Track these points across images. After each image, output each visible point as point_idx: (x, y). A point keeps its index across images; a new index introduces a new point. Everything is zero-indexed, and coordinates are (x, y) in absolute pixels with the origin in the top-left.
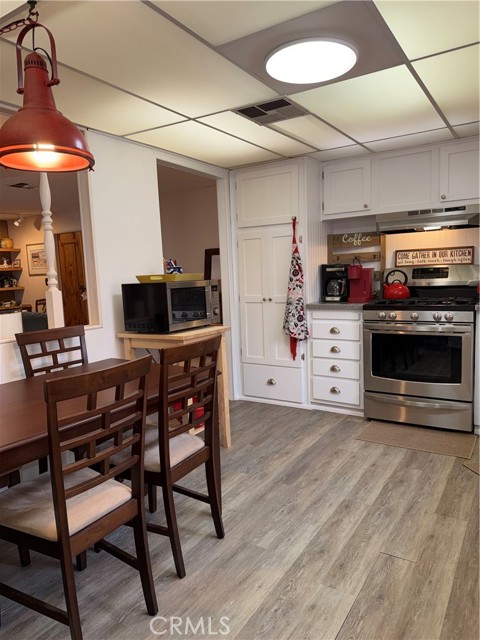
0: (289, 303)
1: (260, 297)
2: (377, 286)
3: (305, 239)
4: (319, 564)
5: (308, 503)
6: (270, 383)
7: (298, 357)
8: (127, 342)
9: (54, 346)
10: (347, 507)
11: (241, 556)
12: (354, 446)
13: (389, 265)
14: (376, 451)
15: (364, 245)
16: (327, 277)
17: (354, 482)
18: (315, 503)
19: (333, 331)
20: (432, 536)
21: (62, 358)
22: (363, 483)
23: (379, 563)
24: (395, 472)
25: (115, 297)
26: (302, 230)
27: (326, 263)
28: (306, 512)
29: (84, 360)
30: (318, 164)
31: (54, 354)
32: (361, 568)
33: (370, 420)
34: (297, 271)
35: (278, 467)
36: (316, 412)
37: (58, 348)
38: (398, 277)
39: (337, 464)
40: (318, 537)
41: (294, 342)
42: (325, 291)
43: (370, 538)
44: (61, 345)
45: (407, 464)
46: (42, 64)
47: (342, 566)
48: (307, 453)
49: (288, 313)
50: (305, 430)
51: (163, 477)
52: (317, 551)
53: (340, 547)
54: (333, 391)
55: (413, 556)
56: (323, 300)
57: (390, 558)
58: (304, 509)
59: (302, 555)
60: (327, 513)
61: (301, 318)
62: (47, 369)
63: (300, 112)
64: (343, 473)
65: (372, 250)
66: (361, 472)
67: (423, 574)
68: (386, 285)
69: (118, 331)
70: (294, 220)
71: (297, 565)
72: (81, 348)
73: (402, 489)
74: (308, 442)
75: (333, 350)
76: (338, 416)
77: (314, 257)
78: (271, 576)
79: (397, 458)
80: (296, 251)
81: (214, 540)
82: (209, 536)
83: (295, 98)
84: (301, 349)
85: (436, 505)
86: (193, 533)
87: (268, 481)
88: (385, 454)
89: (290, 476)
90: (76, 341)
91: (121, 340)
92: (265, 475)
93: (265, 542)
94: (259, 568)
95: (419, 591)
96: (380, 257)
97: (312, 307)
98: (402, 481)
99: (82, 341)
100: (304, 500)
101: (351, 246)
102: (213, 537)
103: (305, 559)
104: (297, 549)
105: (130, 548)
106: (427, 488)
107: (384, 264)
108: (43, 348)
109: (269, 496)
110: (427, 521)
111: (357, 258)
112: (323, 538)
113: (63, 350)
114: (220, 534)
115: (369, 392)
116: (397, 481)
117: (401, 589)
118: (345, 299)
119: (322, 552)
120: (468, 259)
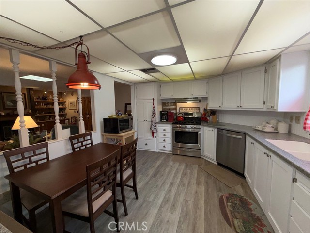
0: (152, 122)
1: (143, 120)
2: (175, 117)
3: (156, 104)
4: (167, 205)
5: (161, 184)
6: (146, 144)
7: (154, 137)
8: (104, 136)
9: (82, 139)
10: (172, 184)
11: (144, 206)
12: (171, 163)
13: (178, 111)
14: (177, 164)
15: (171, 106)
16: (162, 114)
17: (173, 175)
18: (163, 184)
19: (164, 130)
20: (196, 192)
21: (84, 143)
22: (175, 176)
23: (184, 203)
24: (183, 171)
25: (101, 122)
26: (156, 101)
27: (161, 110)
28: (161, 187)
29: (91, 143)
30: (159, 83)
31: (82, 142)
32: (179, 205)
33: (174, 154)
34: (154, 113)
35: (151, 172)
36: (159, 152)
37: (83, 140)
38: (180, 115)
39: (167, 170)
40: (165, 196)
41: (153, 133)
42: (161, 118)
43: (180, 194)
44: (84, 139)
45: (186, 168)
46: (84, 57)
47: (174, 205)
48: (159, 166)
49: (151, 125)
50: (157, 159)
51: (121, 184)
52: (166, 201)
53: (172, 199)
54: (164, 146)
55: (192, 200)
56: (161, 121)
57: (187, 201)
58: (160, 186)
59: (162, 203)
60: (167, 186)
61: (155, 126)
62: (80, 147)
63: (158, 71)
64: (169, 172)
65: (173, 107)
66: (174, 172)
67: (196, 205)
68: (177, 117)
69: (102, 133)
70: (153, 99)
71: (161, 207)
72: (91, 139)
73: (186, 177)
74: (159, 163)
75: (164, 135)
76: (165, 153)
77: (159, 109)
78: (154, 211)
79: (183, 167)
80: (154, 107)
81: (135, 200)
82: (134, 198)
83: (157, 68)
84: (155, 135)
85: (195, 181)
86: (129, 198)
87: (149, 177)
88: (179, 166)
89: (155, 175)
90: (89, 137)
91: (103, 135)
92: (147, 175)
93: (150, 200)
94: (150, 209)
95: (196, 212)
96: (175, 109)
97: (158, 123)
98: (185, 174)
99: (91, 137)
100: (160, 183)
101: (168, 106)
102: (134, 199)
103: (163, 204)
104: (160, 201)
105: (111, 210)
106: (192, 176)
107: (176, 111)
108: (78, 140)
109: (149, 183)
110: (194, 187)
111: (170, 109)
112: (167, 196)
113: (85, 140)
114: (137, 198)
115: (174, 147)
116: (184, 174)
117: (191, 211)
118: (167, 121)
119: (167, 201)
120: (198, 111)
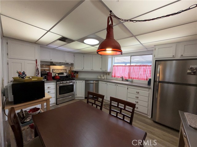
16: (42, 74)
19: (49, 88)
26: (38, 63)
33: (58, 104)
65: (47, 68)
70: (36, 60)
75: (49, 92)
101: (43, 67)
107: (50, 71)
111: (44, 70)
115: (58, 99)
118: (47, 80)
120: (65, 71)
